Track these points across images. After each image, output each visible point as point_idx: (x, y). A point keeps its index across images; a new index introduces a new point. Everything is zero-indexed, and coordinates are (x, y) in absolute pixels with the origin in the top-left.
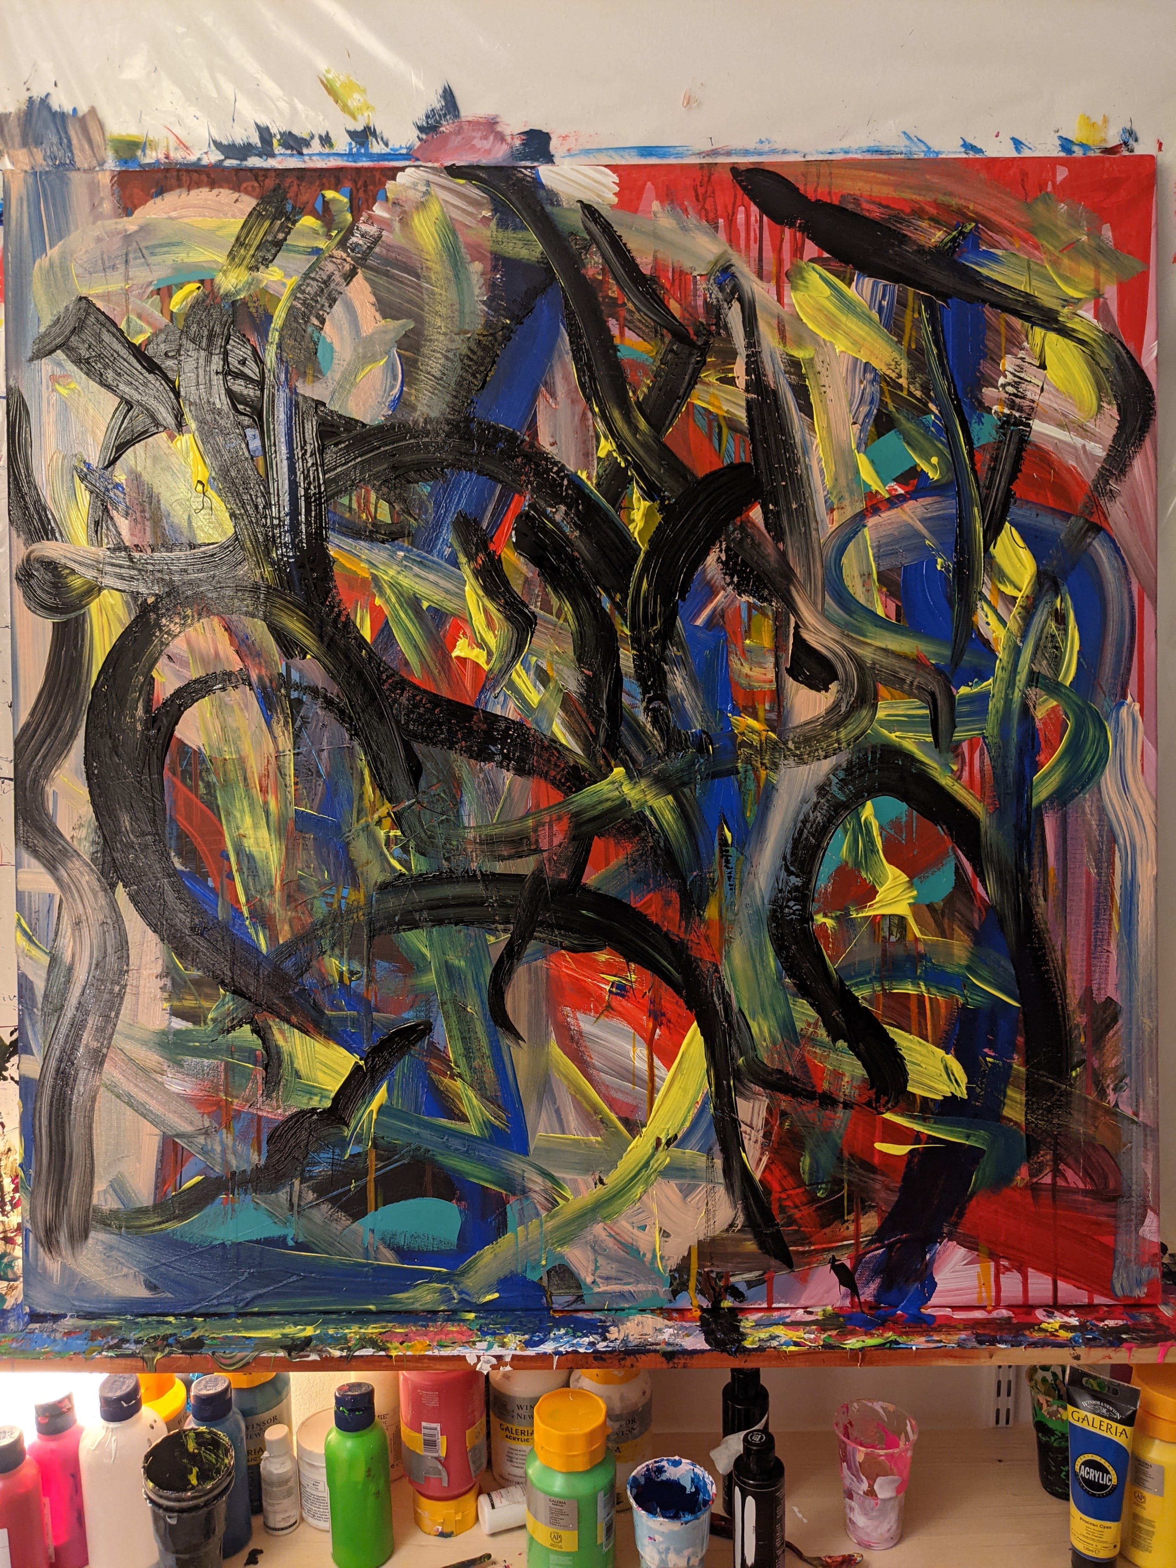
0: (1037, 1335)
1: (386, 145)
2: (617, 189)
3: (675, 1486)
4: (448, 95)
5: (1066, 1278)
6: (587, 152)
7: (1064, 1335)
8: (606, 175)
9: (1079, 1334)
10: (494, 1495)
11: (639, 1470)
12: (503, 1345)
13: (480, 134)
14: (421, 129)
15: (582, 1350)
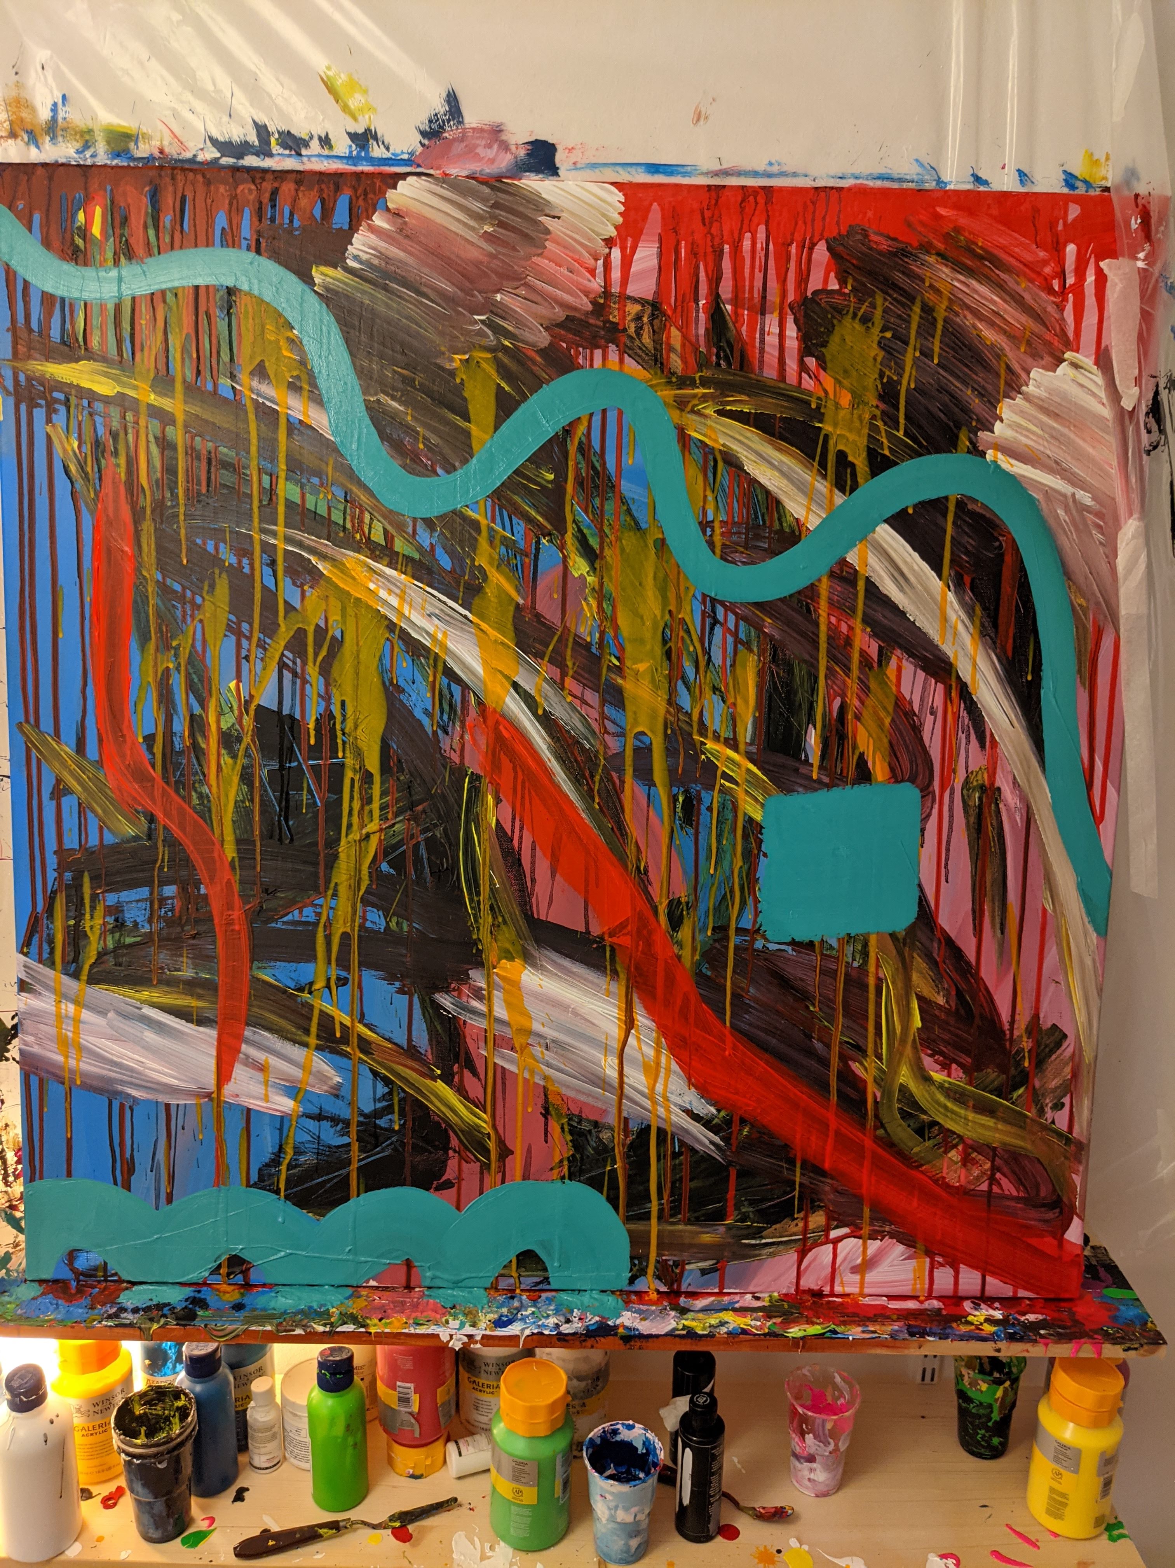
0: (964, 1328)
1: (388, 149)
2: (622, 209)
3: (628, 1446)
4: (452, 99)
5: (994, 1274)
6: (593, 166)
7: (988, 1328)
8: (612, 193)
9: (1001, 1328)
10: (461, 1443)
11: (596, 1432)
12: (474, 1325)
13: (484, 142)
14: (423, 134)
15: (546, 1332)
